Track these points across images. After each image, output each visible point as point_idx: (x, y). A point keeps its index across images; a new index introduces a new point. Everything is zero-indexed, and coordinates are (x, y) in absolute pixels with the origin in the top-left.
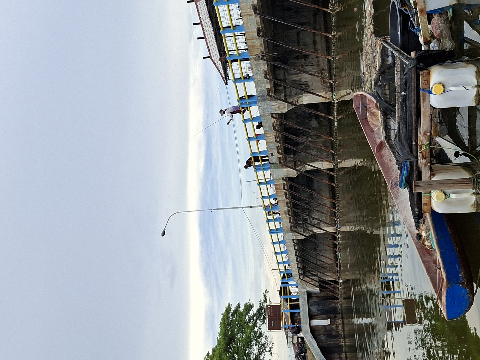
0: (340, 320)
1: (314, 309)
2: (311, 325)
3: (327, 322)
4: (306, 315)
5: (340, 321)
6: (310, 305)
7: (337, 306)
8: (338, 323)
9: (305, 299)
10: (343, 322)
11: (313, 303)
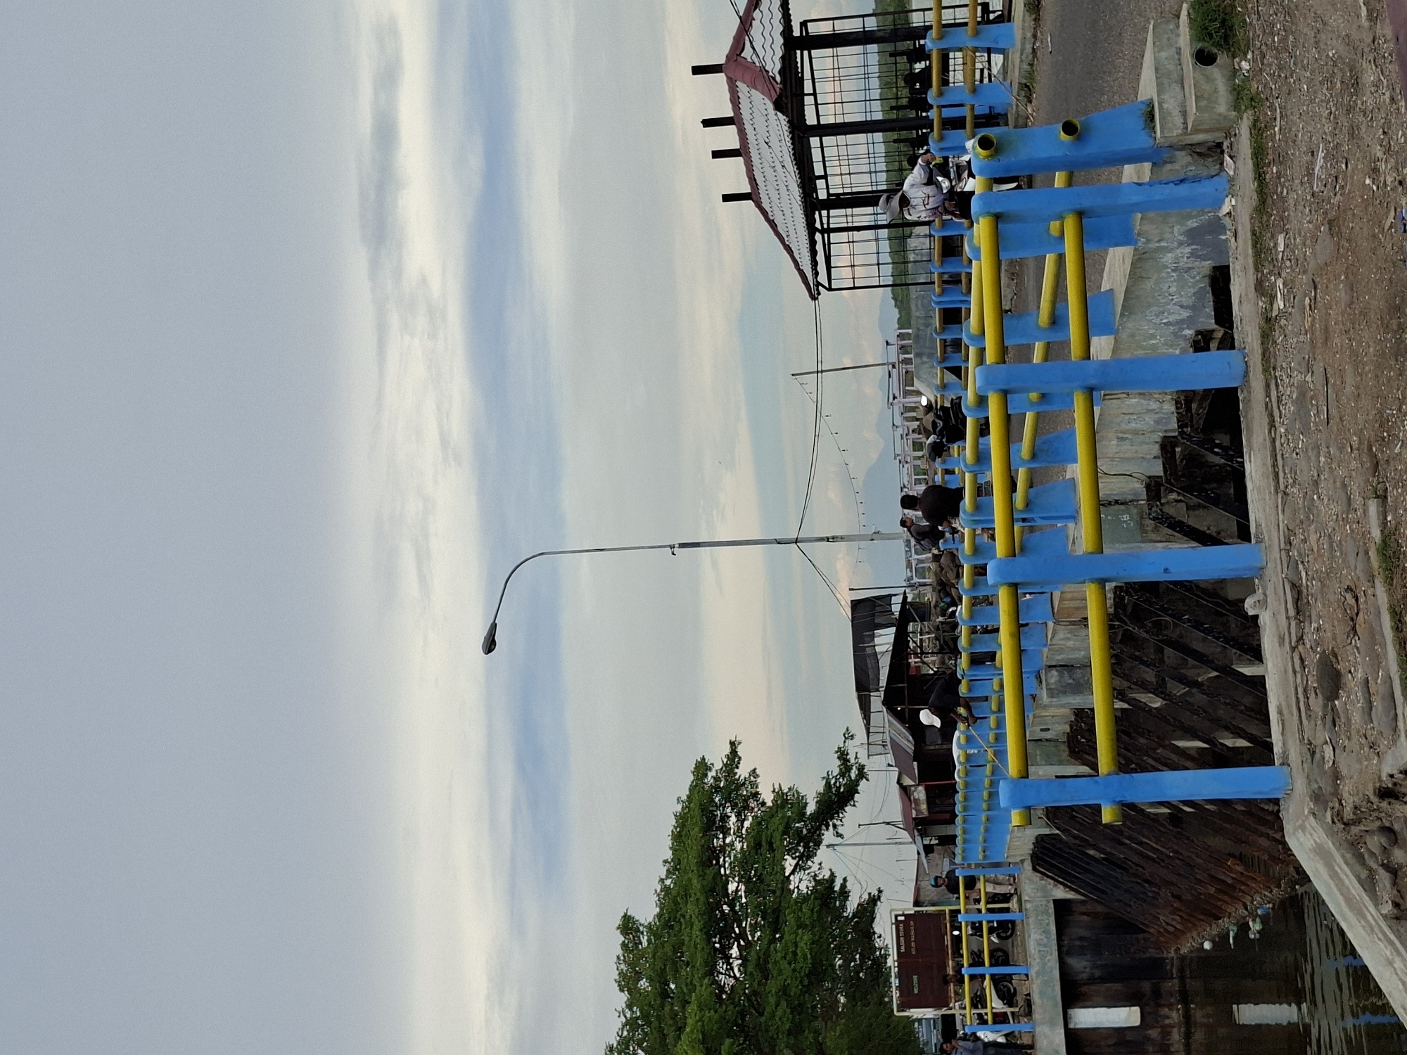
0: (1178, 1010)
1: (1079, 964)
2: (1071, 1026)
3: (1126, 1017)
4: (1053, 990)
5: (1174, 1014)
6: (1065, 949)
7: (1165, 955)
8: (1167, 1022)
9: (1046, 932)
10: (1187, 1016)
11: (1077, 943)
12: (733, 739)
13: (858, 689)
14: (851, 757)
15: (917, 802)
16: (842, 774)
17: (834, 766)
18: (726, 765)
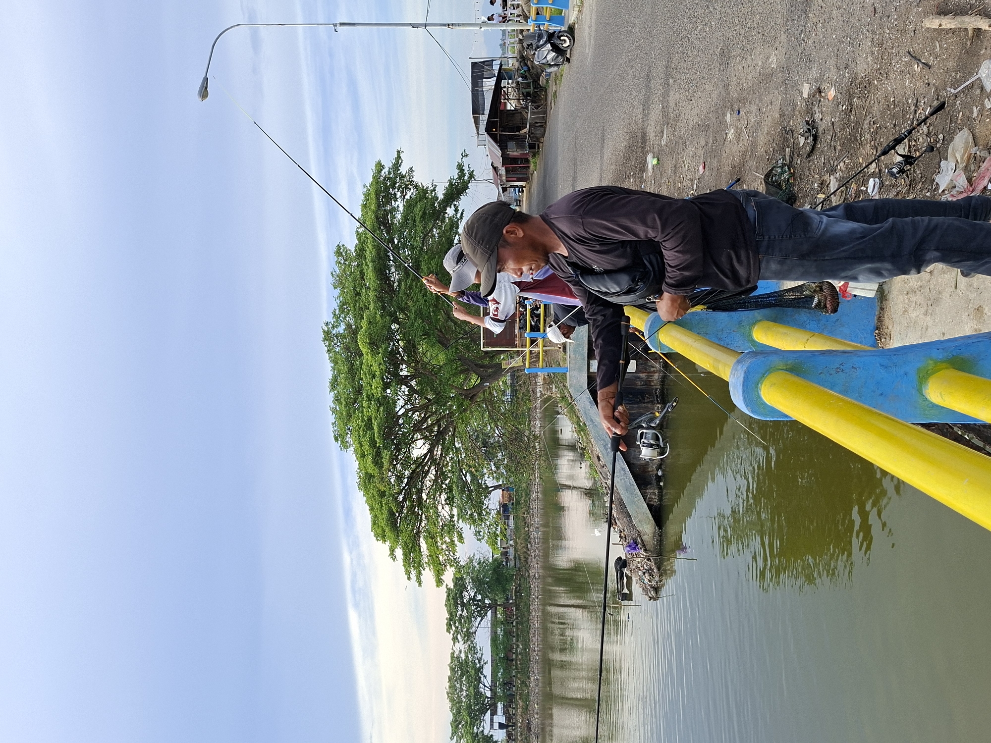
4: (583, 350)
5: (657, 365)
8: (652, 369)
12: (399, 149)
13: (473, 114)
14: (466, 168)
15: (501, 175)
16: (460, 178)
17: (455, 174)
18: (394, 165)
